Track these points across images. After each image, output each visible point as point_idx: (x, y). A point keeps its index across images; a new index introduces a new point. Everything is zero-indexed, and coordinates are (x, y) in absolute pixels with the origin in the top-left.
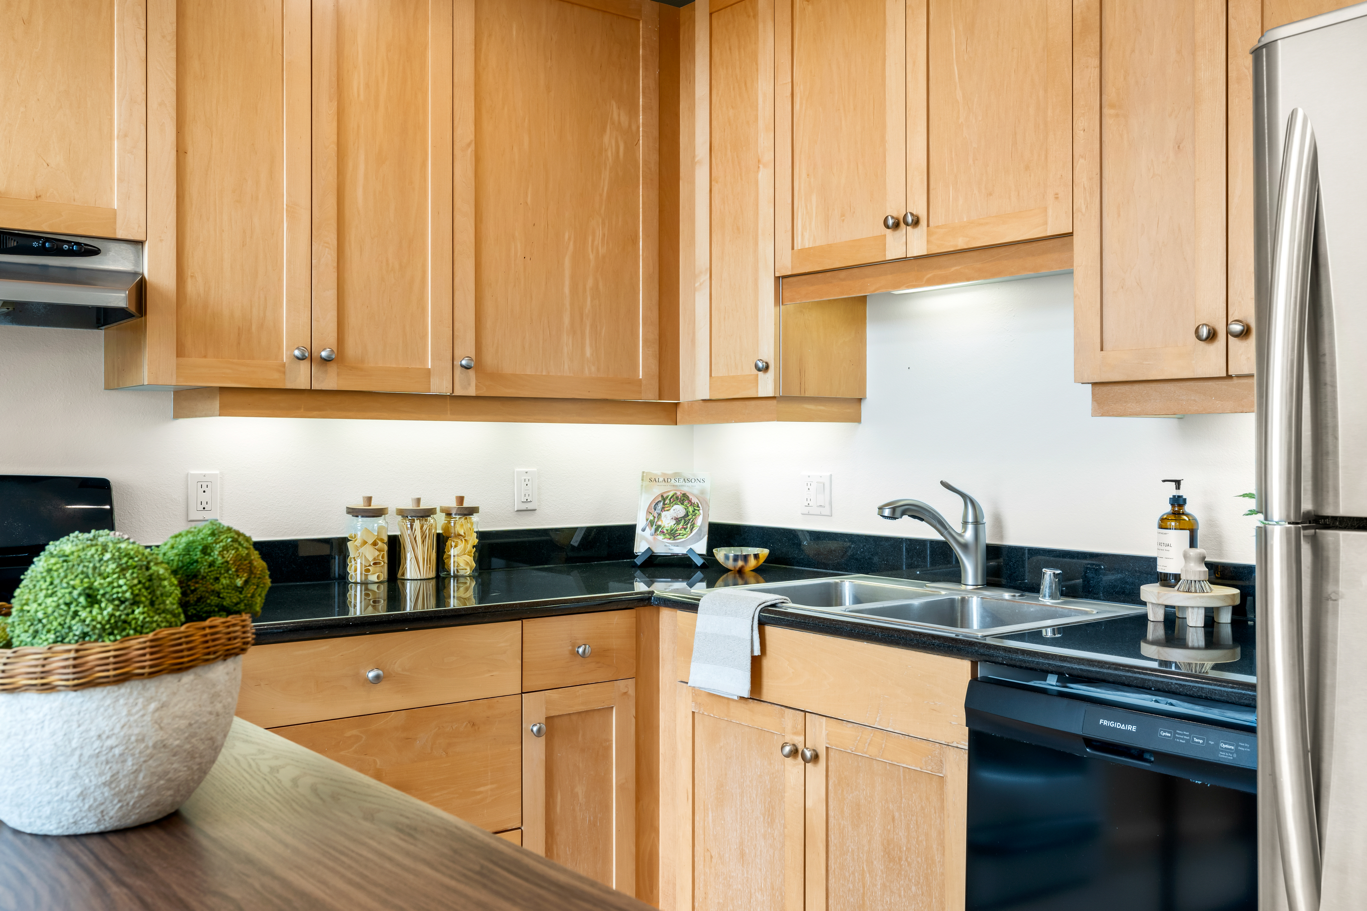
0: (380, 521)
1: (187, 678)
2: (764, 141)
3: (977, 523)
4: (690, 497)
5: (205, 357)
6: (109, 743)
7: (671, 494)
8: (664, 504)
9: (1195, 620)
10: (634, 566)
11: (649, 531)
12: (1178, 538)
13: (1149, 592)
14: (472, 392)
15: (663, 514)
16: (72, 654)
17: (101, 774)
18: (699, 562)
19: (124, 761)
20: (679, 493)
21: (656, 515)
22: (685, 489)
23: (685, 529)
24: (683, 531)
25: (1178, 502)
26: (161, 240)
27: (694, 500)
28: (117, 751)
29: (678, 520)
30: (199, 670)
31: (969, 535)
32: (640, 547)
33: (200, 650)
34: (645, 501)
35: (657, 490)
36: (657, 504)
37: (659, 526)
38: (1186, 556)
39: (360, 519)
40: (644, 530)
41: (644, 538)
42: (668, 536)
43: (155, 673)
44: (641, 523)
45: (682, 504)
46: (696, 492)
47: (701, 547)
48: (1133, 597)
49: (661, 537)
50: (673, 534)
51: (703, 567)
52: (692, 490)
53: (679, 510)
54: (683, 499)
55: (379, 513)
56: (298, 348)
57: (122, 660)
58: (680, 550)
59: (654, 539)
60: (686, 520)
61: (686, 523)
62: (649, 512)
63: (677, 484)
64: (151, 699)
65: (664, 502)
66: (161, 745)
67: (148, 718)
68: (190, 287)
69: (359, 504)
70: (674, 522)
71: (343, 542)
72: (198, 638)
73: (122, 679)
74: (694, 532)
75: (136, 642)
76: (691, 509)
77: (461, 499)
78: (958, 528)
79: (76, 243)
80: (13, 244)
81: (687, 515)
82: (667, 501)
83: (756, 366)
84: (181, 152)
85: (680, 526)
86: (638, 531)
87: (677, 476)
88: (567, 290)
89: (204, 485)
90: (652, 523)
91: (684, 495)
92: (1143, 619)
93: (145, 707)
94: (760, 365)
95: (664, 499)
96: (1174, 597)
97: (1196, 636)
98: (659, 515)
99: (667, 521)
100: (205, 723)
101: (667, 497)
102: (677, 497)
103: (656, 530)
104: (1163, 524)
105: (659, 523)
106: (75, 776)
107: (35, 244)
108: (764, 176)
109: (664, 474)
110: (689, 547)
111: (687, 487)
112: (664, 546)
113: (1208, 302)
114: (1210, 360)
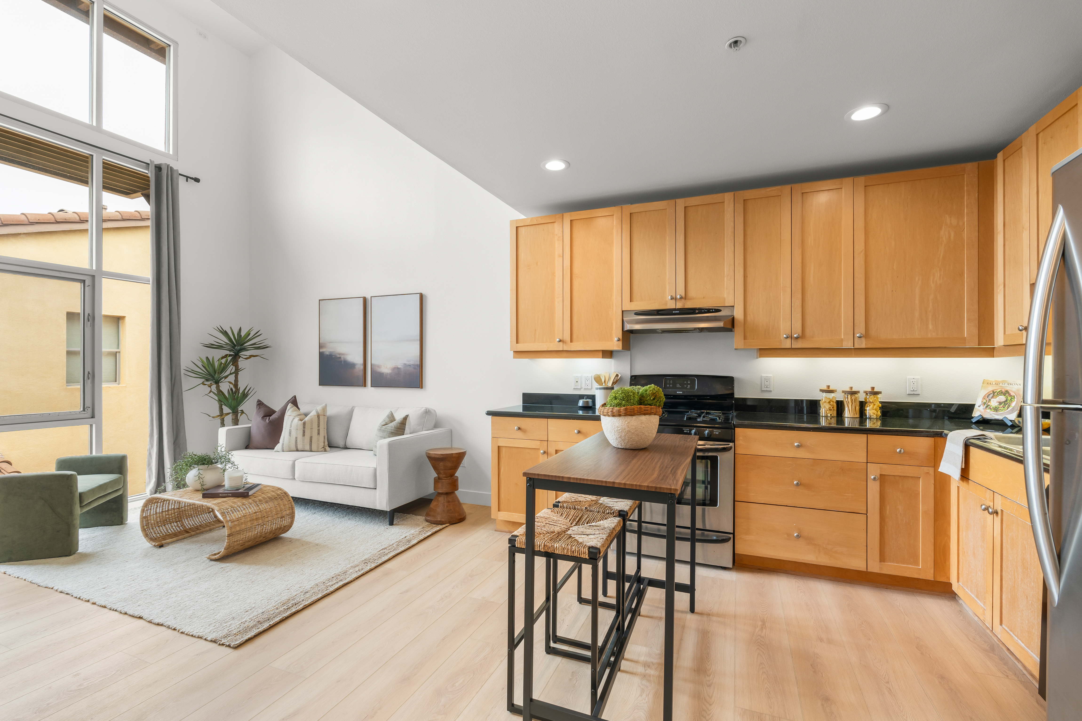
0: (833, 395)
1: (634, 418)
2: (1025, 217)
4: (1010, 392)
5: (754, 339)
6: (619, 429)
7: (999, 390)
8: (993, 395)
10: (972, 422)
11: (982, 407)
14: (863, 346)
15: (992, 400)
16: (611, 409)
17: (618, 435)
18: (1010, 424)
19: (622, 433)
20: (1003, 390)
21: (988, 400)
23: (1004, 407)
24: (1003, 408)
26: (739, 305)
27: (1012, 394)
28: (620, 431)
29: (1000, 403)
30: (637, 416)
32: (976, 414)
33: (636, 412)
34: (983, 393)
35: (990, 389)
36: (989, 395)
37: (989, 405)
39: (824, 393)
40: (979, 406)
41: (979, 410)
42: (993, 410)
43: (626, 415)
44: (978, 403)
45: (1005, 395)
46: (1014, 390)
47: (1012, 417)
49: (989, 410)
50: (996, 409)
51: (1012, 426)
52: (1012, 389)
53: (1002, 398)
54: (1006, 393)
55: (832, 392)
56: (785, 334)
57: (619, 411)
58: (1000, 417)
59: (985, 411)
60: (1005, 403)
61: (1005, 405)
62: (984, 398)
63: (1003, 386)
64: (626, 421)
65: (994, 394)
66: (629, 431)
67: (626, 425)
68: (749, 318)
70: (998, 404)
72: (636, 409)
73: (620, 416)
74: (1009, 409)
75: (623, 408)
77: (873, 388)
79: (714, 309)
80: (697, 311)
81: (1006, 401)
82: (996, 394)
83: (1019, 329)
84: (745, 277)
85: (1001, 406)
86: (976, 407)
87: (1004, 382)
88: (917, 301)
89: (767, 379)
90: (984, 404)
91: (1007, 391)
93: (625, 422)
94: (1021, 328)
95: (994, 393)
98: (990, 400)
99: (994, 403)
100: (640, 429)
101: (996, 392)
102: (1002, 392)
103: (987, 407)
105: (989, 404)
106: (614, 435)
107: (703, 311)
108: (1025, 235)
109: (996, 381)
110: (1006, 416)
111: (1008, 388)
112: (990, 415)
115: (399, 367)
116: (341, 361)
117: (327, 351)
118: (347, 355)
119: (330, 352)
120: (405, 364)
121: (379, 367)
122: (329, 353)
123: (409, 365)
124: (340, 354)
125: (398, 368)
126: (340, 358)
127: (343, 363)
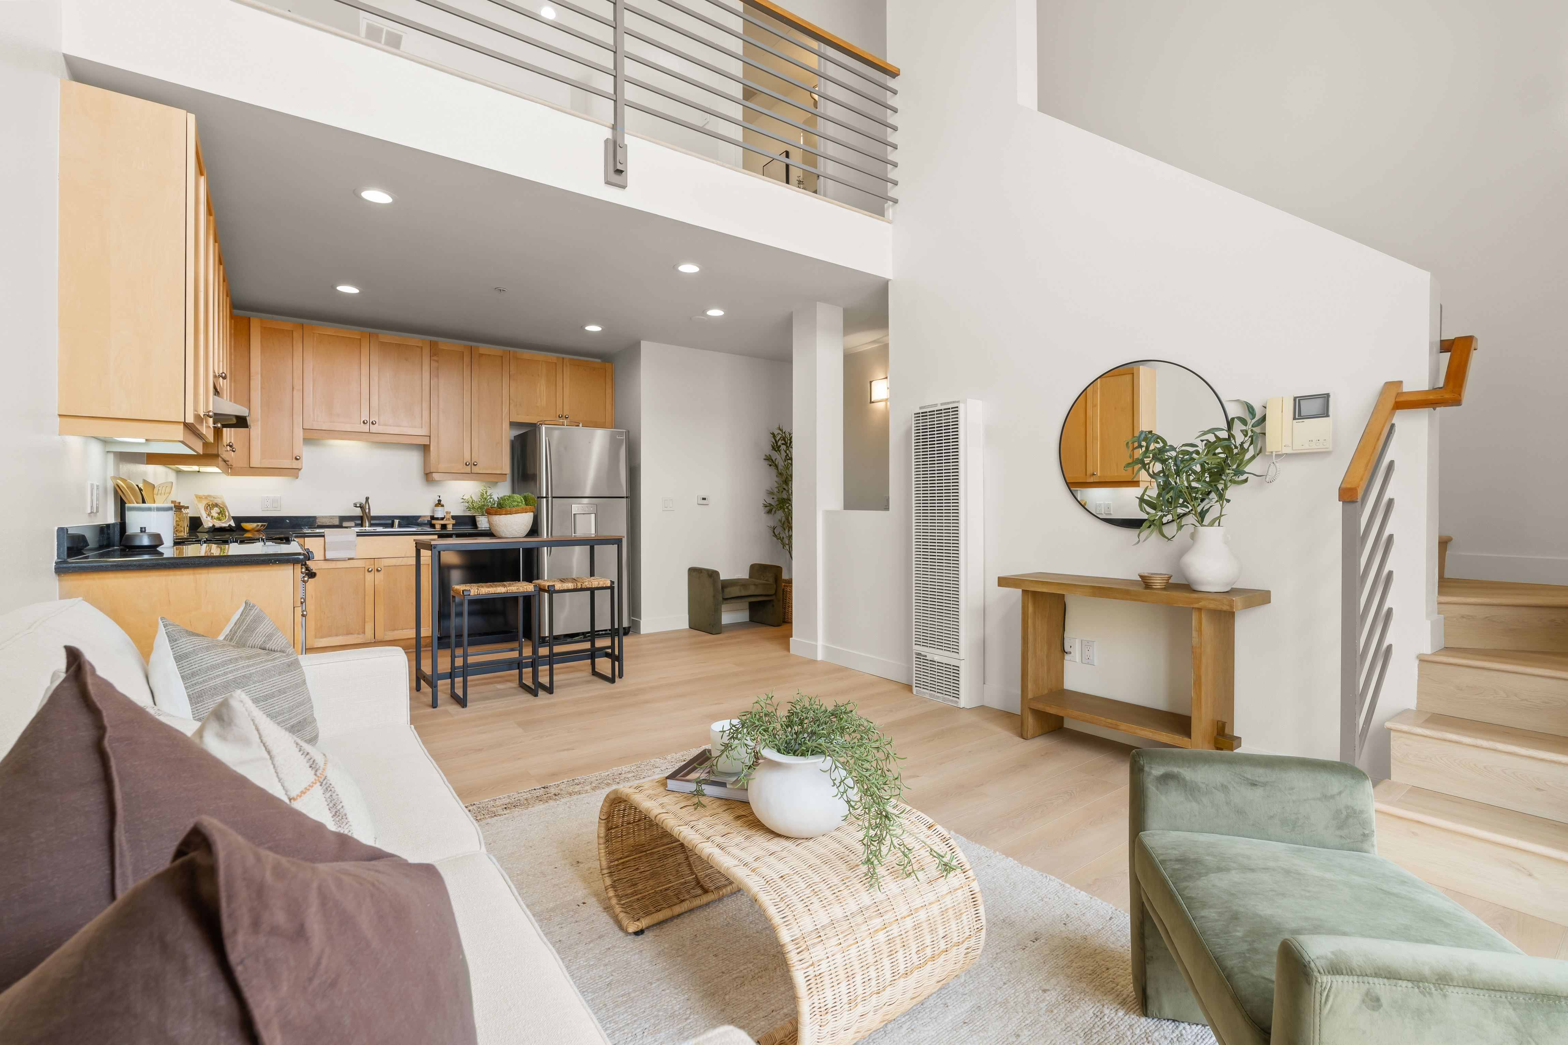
4: (219, 505)
7: (211, 503)
11: (209, 518)
12: (440, 510)
13: (435, 522)
15: (210, 511)
18: (235, 529)
22: (216, 502)
23: (223, 517)
25: (439, 501)
27: (221, 506)
29: (219, 514)
32: (207, 525)
34: (201, 507)
35: (205, 502)
36: (205, 507)
38: (444, 514)
40: (205, 518)
41: (208, 521)
44: (203, 515)
45: (217, 508)
47: (232, 523)
49: (215, 520)
50: (219, 519)
51: (237, 531)
52: (219, 501)
53: (216, 510)
54: (216, 505)
58: (225, 525)
59: (211, 521)
61: (222, 515)
62: (205, 511)
70: (217, 514)
74: (227, 518)
76: (221, 509)
81: (221, 512)
87: (209, 496)
90: (209, 515)
94: (298, 458)
96: (443, 522)
97: (450, 528)
98: (208, 512)
99: (213, 514)
102: (214, 505)
103: (212, 517)
104: (436, 506)
109: (204, 496)
110: (228, 524)
111: (216, 501)
112: (217, 524)
113: (467, 457)
114: (468, 469)
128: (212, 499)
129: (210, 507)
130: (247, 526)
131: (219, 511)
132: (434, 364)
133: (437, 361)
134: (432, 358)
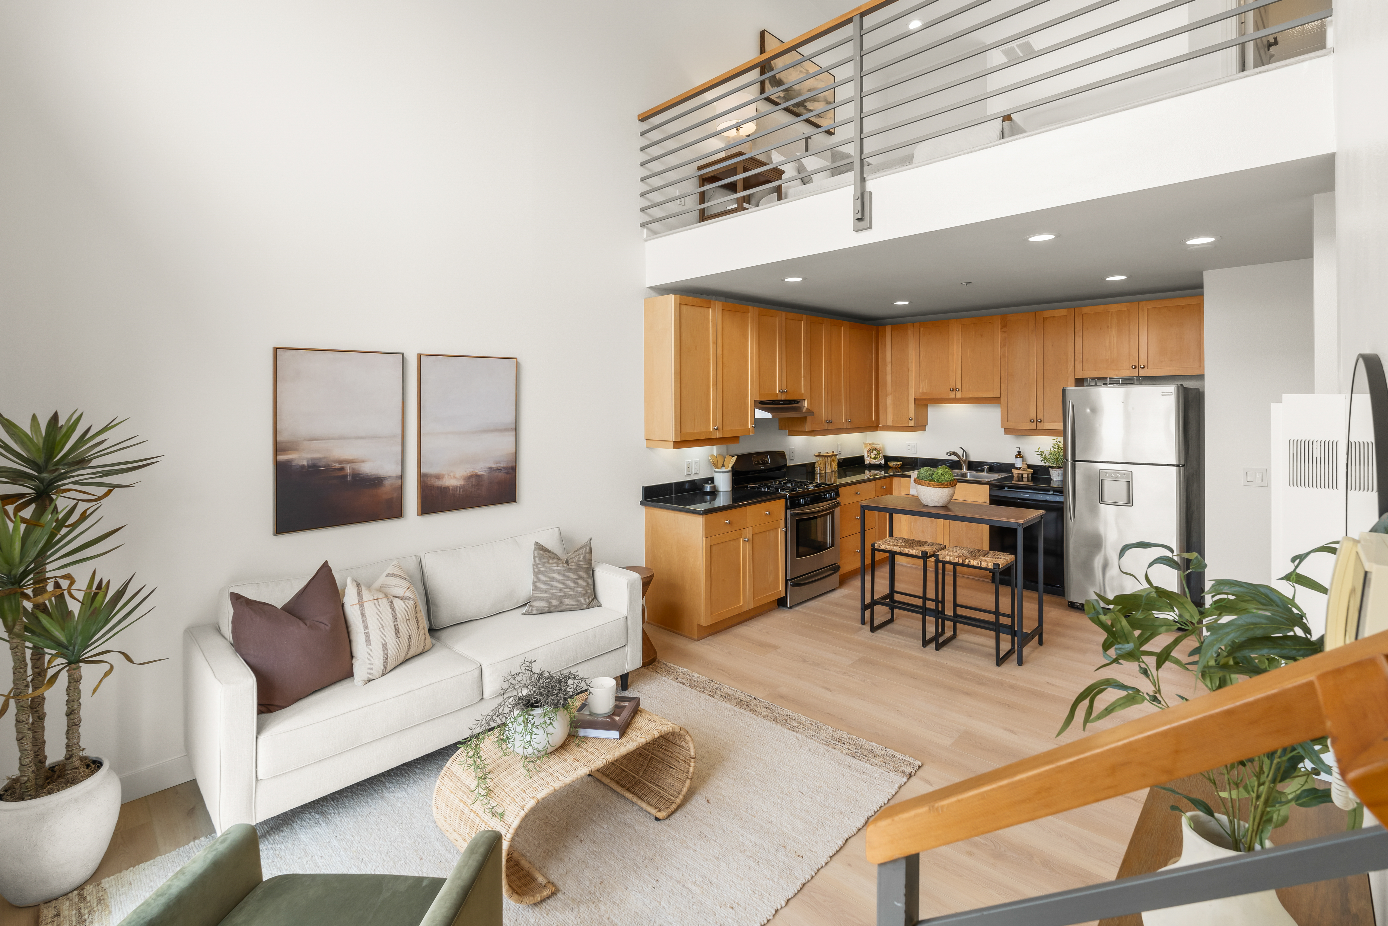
3: (966, 456)
7: (872, 448)
9: (1025, 476)
10: (867, 467)
11: (868, 458)
12: (1019, 460)
13: (1014, 471)
14: (847, 427)
15: (871, 453)
18: (883, 466)
21: (869, 454)
24: (877, 458)
25: (1019, 452)
27: (879, 450)
29: (875, 455)
31: (964, 458)
32: (867, 462)
34: (866, 450)
35: (869, 448)
38: (1023, 464)
41: (867, 460)
42: (873, 459)
44: (865, 456)
47: (883, 462)
48: (1010, 472)
49: (871, 459)
50: (875, 459)
51: (884, 467)
52: (878, 447)
53: (875, 452)
54: (876, 449)
58: (877, 463)
60: (877, 455)
62: (867, 453)
69: (818, 454)
71: (814, 463)
74: (880, 458)
76: (878, 452)
77: (833, 452)
78: (961, 457)
80: (791, 402)
83: (909, 419)
86: (865, 458)
87: (873, 443)
90: (868, 456)
92: (1012, 476)
96: (1021, 472)
97: (1025, 480)
99: (873, 455)
102: (874, 449)
104: (1016, 456)
105: (871, 456)
107: (794, 402)
109: (869, 444)
110: (880, 461)
111: (876, 447)
112: (873, 462)
113: (1033, 415)
114: (1033, 426)
115: (479, 473)
116: (345, 476)
117: (300, 458)
118: (362, 461)
119: (312, 459)
120: (491, 468)
121: (438, 477)
122: (308, 461)
123: (498, 469)
124: (341, 462)
125: (477, 476)
126: (342, 469)
127: (349, 478)
128: (874, 445)
129: (871, 450)
130: (891, 464)
131: (876, 453)
132: (1003, 335)
133: (1006, 332)
134: (1002, 330)
